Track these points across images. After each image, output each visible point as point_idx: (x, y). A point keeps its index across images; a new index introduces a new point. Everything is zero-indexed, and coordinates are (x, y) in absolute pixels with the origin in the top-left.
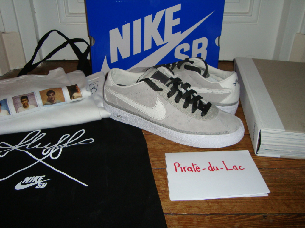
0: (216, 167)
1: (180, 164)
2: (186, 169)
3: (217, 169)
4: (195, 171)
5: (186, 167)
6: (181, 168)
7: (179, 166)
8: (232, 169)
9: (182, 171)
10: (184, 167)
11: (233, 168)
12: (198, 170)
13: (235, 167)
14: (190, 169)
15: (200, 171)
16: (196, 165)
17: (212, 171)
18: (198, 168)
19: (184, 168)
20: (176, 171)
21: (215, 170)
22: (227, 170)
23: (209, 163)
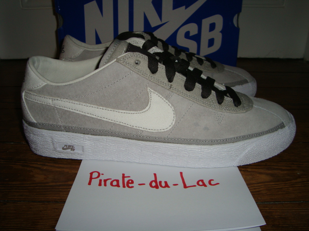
0: (166, 182)
1: (101, 173)
2: (108, 182)
3: (167, 185)
4: (124, 187)
5: (111, 179)
6: (101, 181)
7: (99, 176)
8: (195, 186)
9: (100, 185)
10: (106, 179)
11: (196, 185)
12: (130, 185)
13: (201, 183)
14: (115, 183)
15: (132, 187)
16: (129, 177)
17: (155, 188)
18: (130, 182)
19: (105, 181)
20: (90, 184)
21: (161, 186)
22: (185, 187)
23: (155, 175)
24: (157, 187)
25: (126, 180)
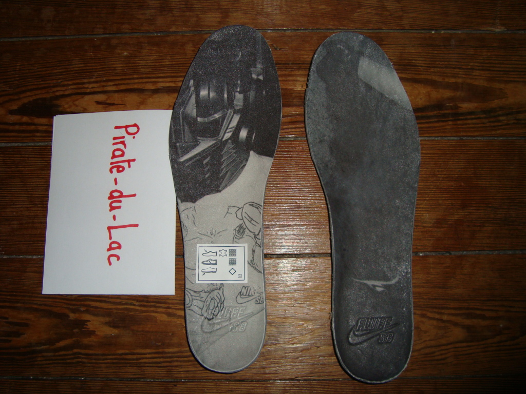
0: (119, 207)
1: (135, 135)
2: (121, 146)
3: (113, 209)
4: (112, 163)
5: (125, 147)
6: (123, 137)
7: (130, 134)
8: (111, 238)
9: (115, 138)
10: (126, 142)
11: (112, 240)
12: (115, 170)
13: (115, 246)
14: (118, 153)
15: (111, 172)
16: (129, 166)
17: (109, 196)
18: (121, 169)
19: (123, 143)
20: (116, 128)
22: (110, 228)
23: (134, 195)
24: (111, 197)
25: (125, 165)
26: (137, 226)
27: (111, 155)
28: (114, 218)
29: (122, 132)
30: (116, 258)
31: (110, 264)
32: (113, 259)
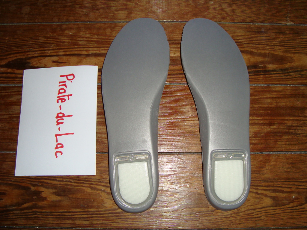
0: (62, 123)
1: (72, 81)
2: (64, 87)
3: (58, 124)
4: (58, 97)
5: (66, 87)
6: (65, 82)
7: (69, 80)
8: (57, 141)
9: (60, 82)
11: (58, 143)
12: (60, 101)
13: (59, 146)
14: (62, 91)
15: (58, 102)
16: (69, 99)
17: (56, 116)
18: (63, 100)
19: (65, 85)
20: (61, 76)
22: (56, 136)
23: (71, 116)
24: (58, 117)
25: (66, 98)
26: (73, 134)
27: (58, 92)
28: (59, 129)
29: (64, 79)
30: (60, 153)
31: (57, 157)
32: (58, 154)
